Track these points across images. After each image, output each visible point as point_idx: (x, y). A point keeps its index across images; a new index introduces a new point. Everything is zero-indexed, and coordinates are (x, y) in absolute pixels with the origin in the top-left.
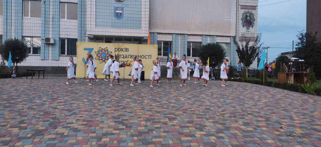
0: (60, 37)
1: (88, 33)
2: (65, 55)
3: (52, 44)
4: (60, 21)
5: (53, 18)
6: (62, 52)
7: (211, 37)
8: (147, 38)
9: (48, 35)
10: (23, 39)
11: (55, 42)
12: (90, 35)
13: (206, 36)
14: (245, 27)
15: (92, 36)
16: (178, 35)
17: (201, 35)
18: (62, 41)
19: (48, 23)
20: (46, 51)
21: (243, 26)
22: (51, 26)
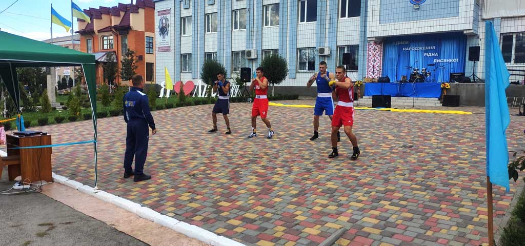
0: (338, 45)
3: (328, 56)
4: (339, 21)
5: (330, 19)
8: (471, 31)
9: (324, 43)
10: (299, 52)
11: (331, 53)
12: (371, 38)
22: (327, 31)
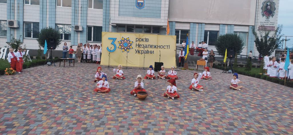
1: (112, 22)
2: (91, 41)
4: (88, 10)
5: (82, 7)
6: (89, 39)
7: (228, 26)
8: (166, 27)
9: (77, 23)
10: (56, 26)
11: (83, 30)
12: (114, 23)
13: (224, 26)
14: (265, 17)
15: (115, 25)
16: (196, 24)
17: (219, 24)
18: (89, 28)
19: (77, 12)
20: (75, 37)
21: (263, 15)
